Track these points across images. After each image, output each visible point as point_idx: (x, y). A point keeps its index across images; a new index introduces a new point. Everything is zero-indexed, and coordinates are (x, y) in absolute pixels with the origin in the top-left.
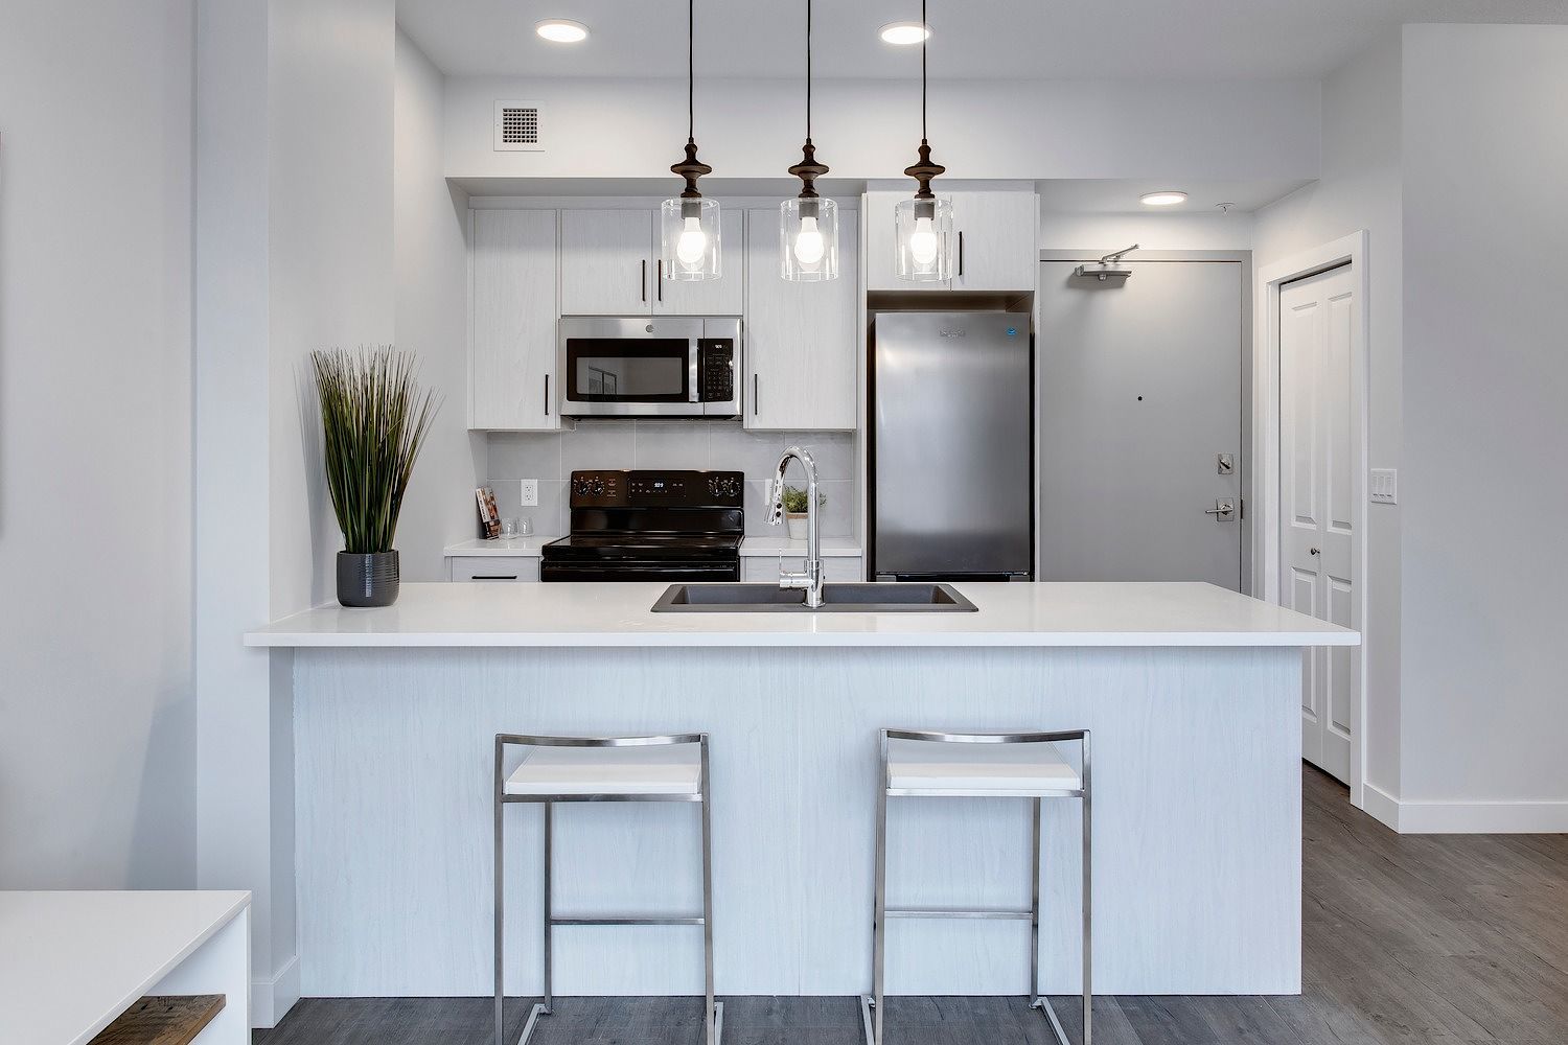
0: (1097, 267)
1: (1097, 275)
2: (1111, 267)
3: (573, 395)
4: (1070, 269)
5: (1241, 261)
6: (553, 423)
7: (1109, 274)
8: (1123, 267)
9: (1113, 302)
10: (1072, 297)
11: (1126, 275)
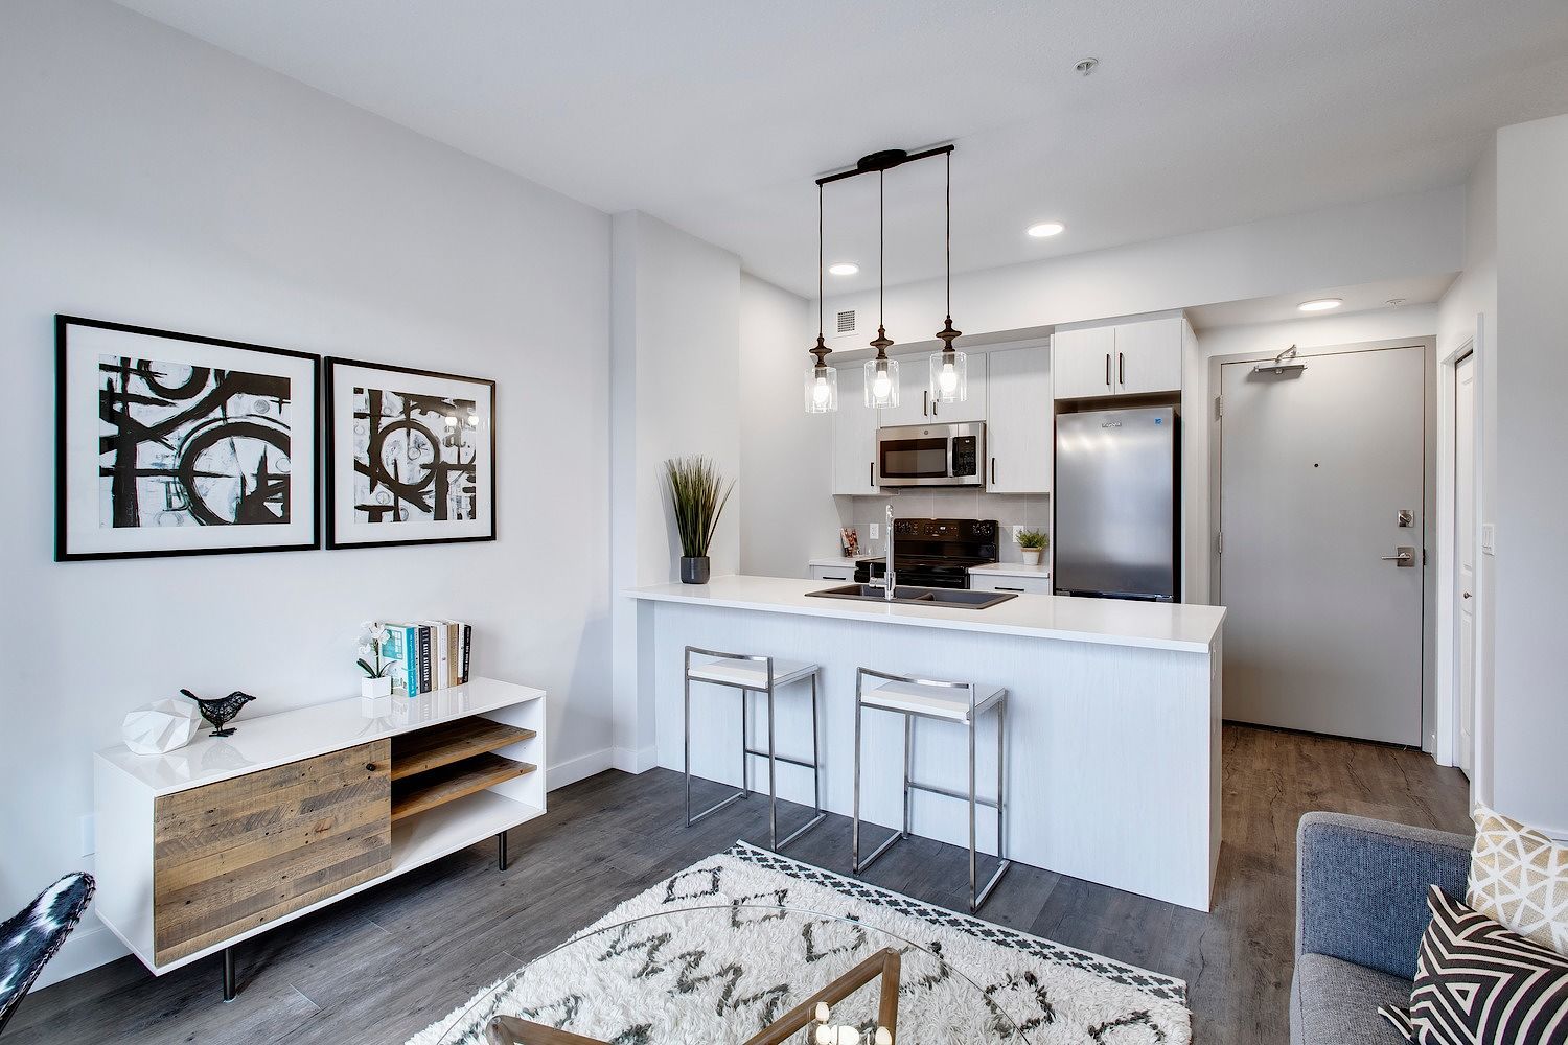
0: (1272, 364)
1: (1273, 370)
2: (1283, 363)
3: (884, 474)
4: (1249, 368)
5: (1426, 346)
6: (876, 491)
7: (1284, 369)
8: (1296, 362)
9: (1289, 390)
10: (1253, 389)
11: (1302, 367)
